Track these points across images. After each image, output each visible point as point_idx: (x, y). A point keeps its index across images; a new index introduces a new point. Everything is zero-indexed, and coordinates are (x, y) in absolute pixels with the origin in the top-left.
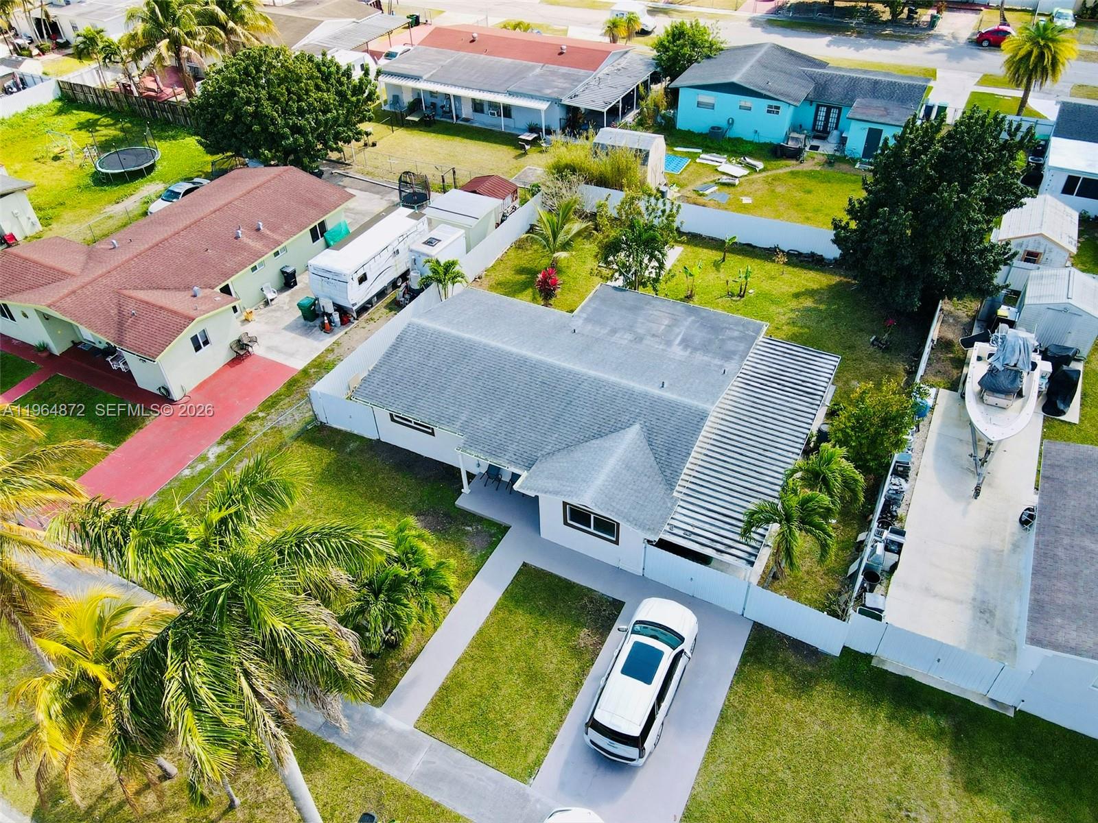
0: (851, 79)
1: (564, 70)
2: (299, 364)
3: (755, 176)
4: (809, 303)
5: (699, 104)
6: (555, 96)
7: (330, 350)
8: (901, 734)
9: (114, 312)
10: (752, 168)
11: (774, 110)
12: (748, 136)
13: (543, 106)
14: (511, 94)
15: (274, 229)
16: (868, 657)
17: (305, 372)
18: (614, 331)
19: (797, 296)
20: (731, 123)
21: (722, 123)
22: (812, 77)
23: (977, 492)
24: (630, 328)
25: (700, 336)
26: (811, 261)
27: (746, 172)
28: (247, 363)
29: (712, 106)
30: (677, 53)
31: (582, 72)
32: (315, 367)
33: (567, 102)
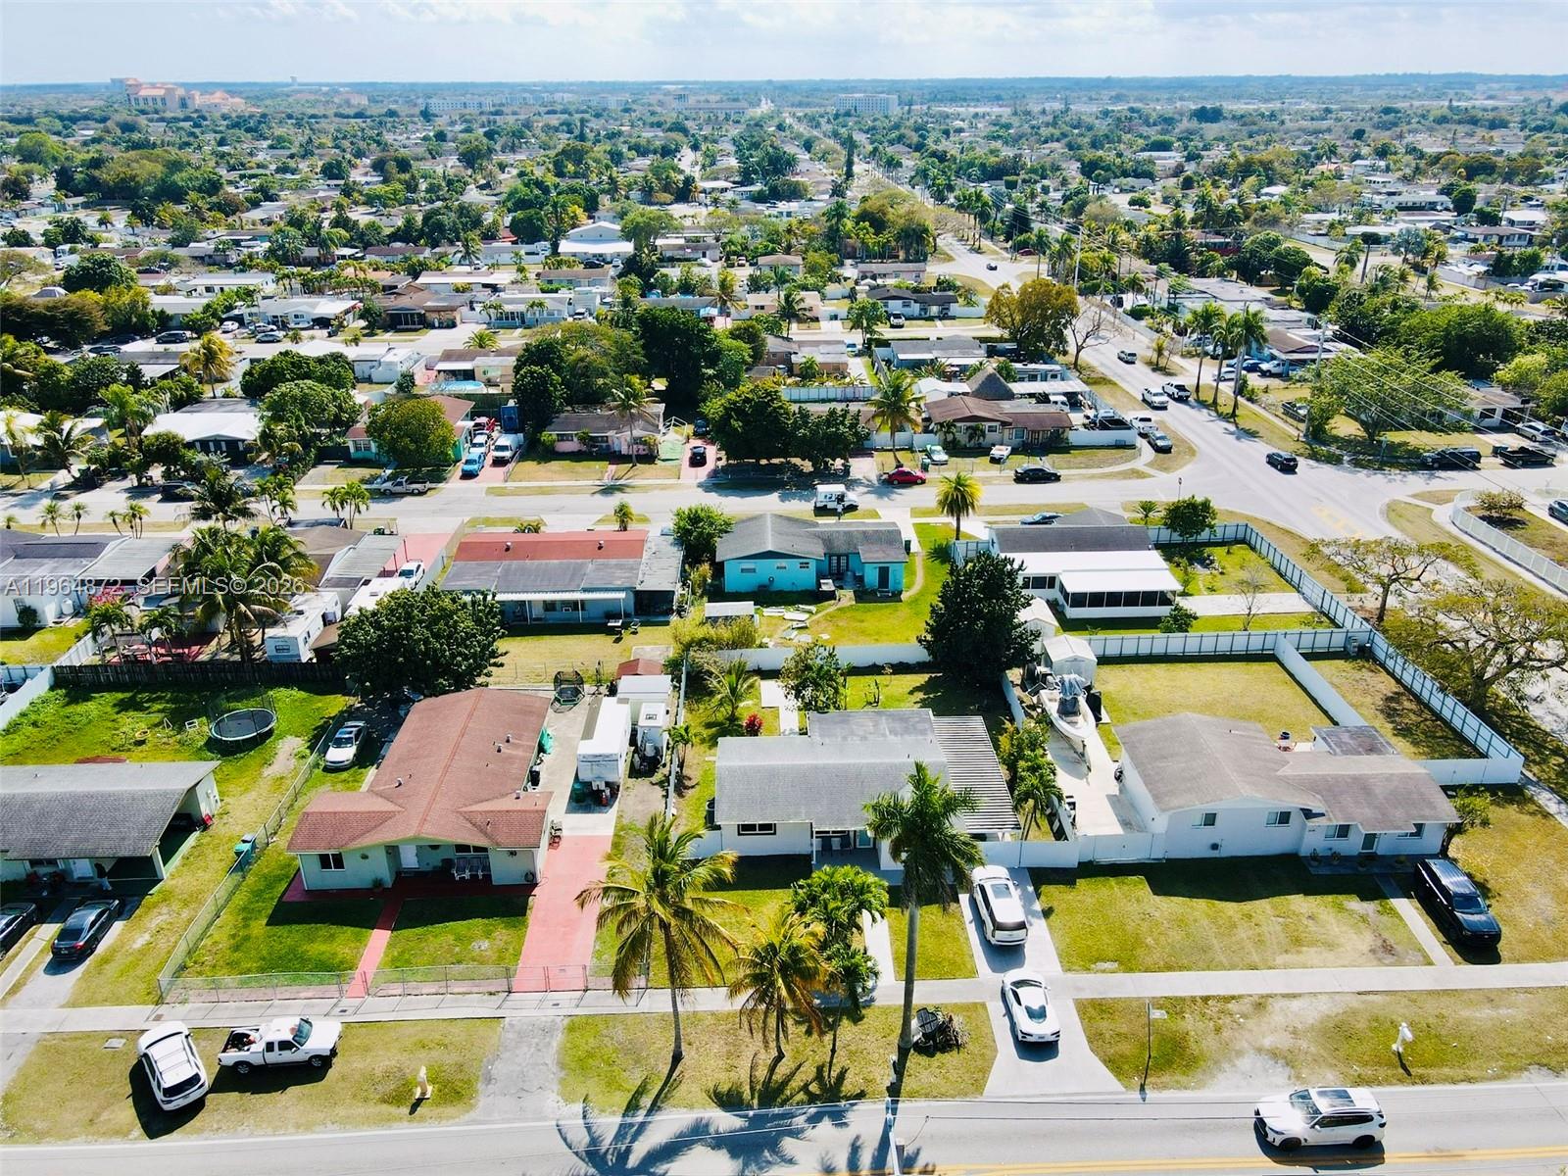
0: (845, 533)
1: (613, 561)
2: (610, 831)
3: (814, 618)
4: (920, 695)
5: (743, 570)
6: (627, 585)
7: (620, 817)
8: (1126, 888)
9: (469, 825)
10: (810, 612)
11: (805, 566)
12: (787, 587)
13: (622, 595)
14: (585, 590)
15: (520, 737)
16: (1090, 862)
17: (616, 835)
18: (845, 738)
19: (911, 693)
20: (771, 581)
21: (766, 582)
22: (817, 536)
23: (1089, 769)
24: (852, 733)
25: (898, 726)
26: (901, 668)
27: (807, 616)
28: (563, 844)
29: (753, 571)
30: (701, 533)
31: (631, 561)
32: (622, 829)
33: (639, 588)
